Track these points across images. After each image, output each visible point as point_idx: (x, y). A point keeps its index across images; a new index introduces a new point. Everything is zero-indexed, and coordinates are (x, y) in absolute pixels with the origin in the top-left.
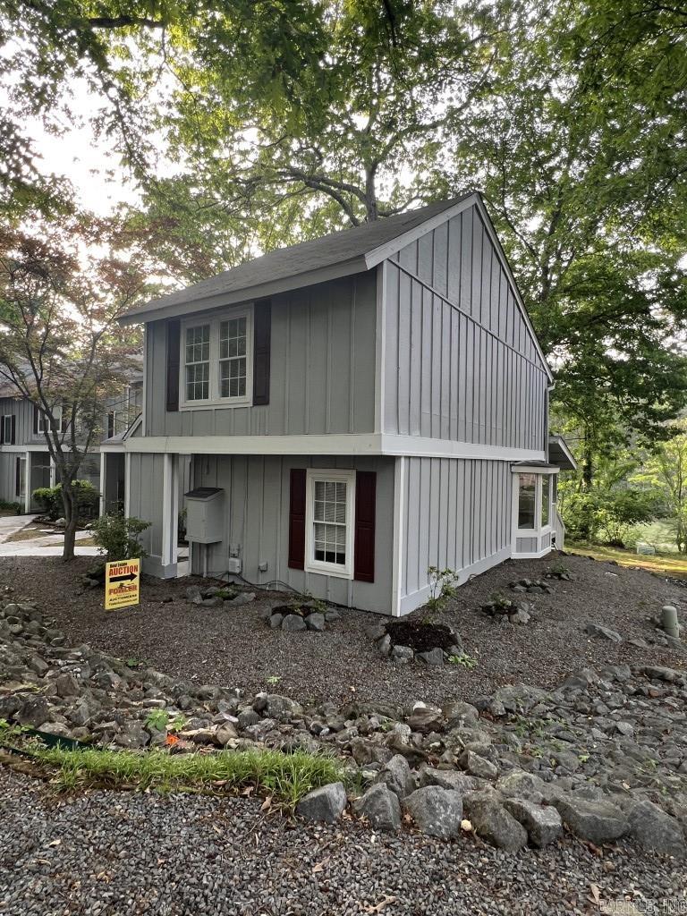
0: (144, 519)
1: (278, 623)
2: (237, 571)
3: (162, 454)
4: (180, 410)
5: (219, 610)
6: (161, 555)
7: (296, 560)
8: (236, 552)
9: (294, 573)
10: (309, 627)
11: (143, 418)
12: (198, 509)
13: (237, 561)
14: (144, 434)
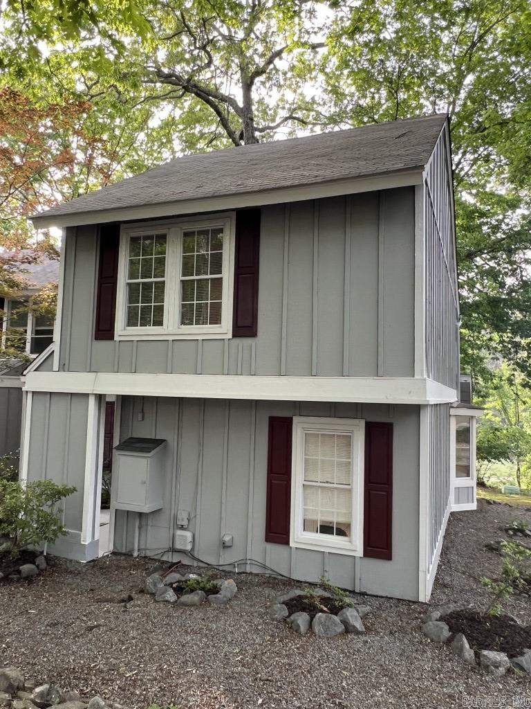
1: (307, 627)
2: (189, 547)
3: (87, 395)
4: (116, 338)
6: (81, 530)
7: (277, 529)
8: (185, 523)
9: (275, 550)
10: (348, 629)
11: (55, 347)
13: (188, 535)
14: (56, 367)
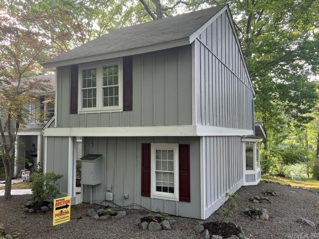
0: (57, 173)
1: (146, 227)
2: (111, 199)
3: (68, 137)
4: (79, 113)
5: (110, 222)
6: (67, 193)
7: (146, 191)
8: (110, 189)
9: (145, 199)
10: (163, 228)
11: (55, 117)
12: (88, 167)
13: (111, 194)
14: (56, 126)
